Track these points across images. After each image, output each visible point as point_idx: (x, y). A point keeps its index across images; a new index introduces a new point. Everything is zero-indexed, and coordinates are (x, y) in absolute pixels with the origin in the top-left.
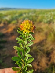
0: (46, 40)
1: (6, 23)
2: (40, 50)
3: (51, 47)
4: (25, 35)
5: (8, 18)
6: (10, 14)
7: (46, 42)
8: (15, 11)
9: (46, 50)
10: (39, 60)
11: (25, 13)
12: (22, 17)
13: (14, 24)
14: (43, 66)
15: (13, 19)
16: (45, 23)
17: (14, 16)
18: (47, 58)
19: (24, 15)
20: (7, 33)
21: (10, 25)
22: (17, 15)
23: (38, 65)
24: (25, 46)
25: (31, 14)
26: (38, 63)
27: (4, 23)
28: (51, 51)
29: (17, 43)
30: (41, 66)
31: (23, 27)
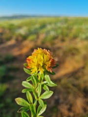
0: (83, 68)
1: (20, 38)
2: (74, 85)
4: (38, 76)
5: (23, 31)
7: (83, 72)
8: (33, 19)
9: (82, 85)
10: (71, 102)
11: (50, 23)
12: (45, 30)
13: (32, 40)
14: (77, 112)
15: (30, 33)
16: (82, 40)
17: (33, 28)
18: (85, 100)
19: (49, 27)
20: (21, 55)
21: (26, 42)
22: (37, 26)
23: (70, 110)
24: (38, 98)
25: (59, 25)
26: (68, 106)
27: (17, 40)
29: (23, 91)
30: (74, 112)
31: (31, 62)
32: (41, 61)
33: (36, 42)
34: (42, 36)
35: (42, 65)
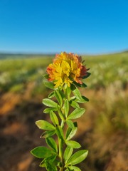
0: (91, 131)
3: (104, 149)
4: (63, 91)
6: (7, 69)
8: (19, 61)
11: (43, 67)
12: (34, 77)
13: (16, 93)
15: (13, 82)
17: (18, 74)
19: (41, 72)
21: (7, 96)
22: (24, 71)
28: (106, 158)
29: (45, 111)
31: (54, 73)
32: (66, 69)
33: (23, 94)
34: (31, 86)
35: (68, 75)
